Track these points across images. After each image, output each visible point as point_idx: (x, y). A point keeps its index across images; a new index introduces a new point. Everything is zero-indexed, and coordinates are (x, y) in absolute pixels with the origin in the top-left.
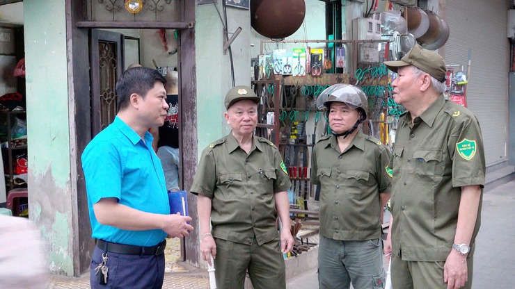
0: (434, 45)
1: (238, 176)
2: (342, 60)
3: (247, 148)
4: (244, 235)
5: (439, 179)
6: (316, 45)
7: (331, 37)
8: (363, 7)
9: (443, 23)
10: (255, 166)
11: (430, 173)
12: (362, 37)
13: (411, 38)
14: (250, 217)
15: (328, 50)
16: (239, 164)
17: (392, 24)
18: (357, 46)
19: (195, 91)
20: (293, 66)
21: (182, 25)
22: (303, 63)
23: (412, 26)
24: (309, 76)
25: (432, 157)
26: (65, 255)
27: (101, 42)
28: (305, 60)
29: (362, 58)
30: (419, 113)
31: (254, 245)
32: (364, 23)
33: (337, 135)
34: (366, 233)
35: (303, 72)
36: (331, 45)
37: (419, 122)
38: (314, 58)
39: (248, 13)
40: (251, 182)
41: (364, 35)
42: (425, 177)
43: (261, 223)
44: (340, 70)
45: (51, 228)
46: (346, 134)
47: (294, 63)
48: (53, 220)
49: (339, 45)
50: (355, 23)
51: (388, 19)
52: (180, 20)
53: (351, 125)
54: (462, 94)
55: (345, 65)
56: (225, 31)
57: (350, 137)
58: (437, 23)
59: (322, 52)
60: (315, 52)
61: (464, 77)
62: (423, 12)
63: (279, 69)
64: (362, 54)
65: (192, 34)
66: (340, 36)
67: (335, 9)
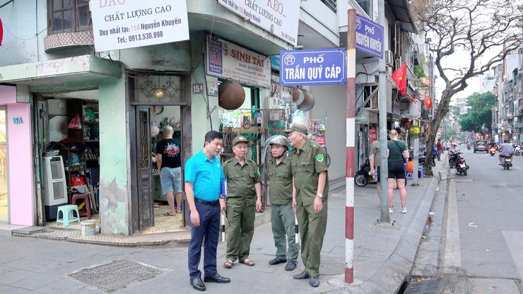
0: (307, 108)
1: (237, 176)
2: (260, 120)
3: (242, 163)
4: (241, 202)
5: (312, 171)
6: (246, 111)
7: (254, 107)
8: (270, 91)
9: (311, 96)
10: (245, 171)
11: (309, 170)
12: (271, 108)
13: (295, 105)
14: (243, 194)
15: (253, 115)
16: (238, 170)
17: (284, 98)
18: (268, 112)
19: (191, 137)
20: (234, 123)
21: (184, 104)
22: (239, 121)
23: (295, 99)
24: (243, 128)
25: (308, 163)
26: (124, 224)
27: (140, 112)
28: (240, 120)
29: (271, 119)
30: (300, 148)
31: (245, 206)
32: (271, 100)
33: (276, 158)
34: (287, 201)
35: (239, 126)
36: (254, 111)
37: (301, 151)
38: (245, 118)
39: (217, 98)
40: (243, 179)
41: (271, 106)
42: (307, 171)
43: (248, 197)
44: (259, 125)
45: (115, 211)
46: (279, 157)
47: (234, 121)
48: (116, 206)
49: (259, 111)
50: (266, 100)
51: (282, 96)
52: (182, 101)
53: (281, 154)
54: (323, 136)
55: (262, 122)
56: (208, 107)
57: (281, 159)
58: (308, 97)
59: (250, 115)
60: (246, 115)
61: (323, 127)
62: (300, 91)
63: (226, 124)
64: (271, 116)
65: (189, 108)
66: (259, 107)
67: (256, 92)
